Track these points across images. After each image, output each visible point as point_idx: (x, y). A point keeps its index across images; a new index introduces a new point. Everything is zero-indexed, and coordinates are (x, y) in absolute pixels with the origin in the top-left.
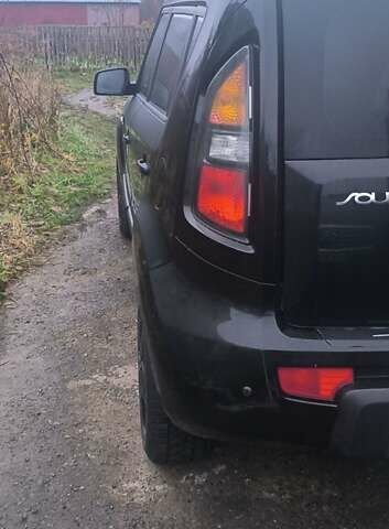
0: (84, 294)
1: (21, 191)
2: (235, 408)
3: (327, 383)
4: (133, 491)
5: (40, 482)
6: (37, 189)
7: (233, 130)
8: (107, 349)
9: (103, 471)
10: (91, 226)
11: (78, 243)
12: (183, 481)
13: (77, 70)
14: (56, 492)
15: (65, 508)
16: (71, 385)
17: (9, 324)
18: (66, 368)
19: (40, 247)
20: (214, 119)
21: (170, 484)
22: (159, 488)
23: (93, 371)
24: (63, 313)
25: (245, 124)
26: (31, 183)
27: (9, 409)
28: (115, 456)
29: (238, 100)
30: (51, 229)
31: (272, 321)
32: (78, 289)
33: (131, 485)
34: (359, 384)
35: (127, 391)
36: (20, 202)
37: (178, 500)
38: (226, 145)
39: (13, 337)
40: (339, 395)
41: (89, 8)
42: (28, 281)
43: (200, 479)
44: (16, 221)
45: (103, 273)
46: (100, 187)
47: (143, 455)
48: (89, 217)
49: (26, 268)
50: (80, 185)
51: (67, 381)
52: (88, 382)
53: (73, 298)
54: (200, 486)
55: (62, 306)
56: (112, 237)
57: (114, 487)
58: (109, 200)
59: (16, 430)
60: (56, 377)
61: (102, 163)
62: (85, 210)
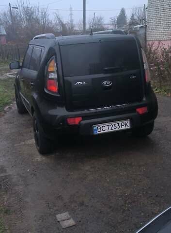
3: (77, 121)
7: (53, 72)
10: (8, 112)
11: (6, 116)
20: (49, 70)
23: (21, 142)
25: (55, 71)
29: (53, 66)
31: (65, 108)
34: (83, 120)
35: (31, 144)
38: (52, 75)
40: (79, 123)
46: (7, 101)
48: (7, 110)
51: (14, 145)
52: (20, 144)
56: (16, 114)
58: (12, 104)
60: (11, 145)
61: (6, 94)
62: (5, 108)
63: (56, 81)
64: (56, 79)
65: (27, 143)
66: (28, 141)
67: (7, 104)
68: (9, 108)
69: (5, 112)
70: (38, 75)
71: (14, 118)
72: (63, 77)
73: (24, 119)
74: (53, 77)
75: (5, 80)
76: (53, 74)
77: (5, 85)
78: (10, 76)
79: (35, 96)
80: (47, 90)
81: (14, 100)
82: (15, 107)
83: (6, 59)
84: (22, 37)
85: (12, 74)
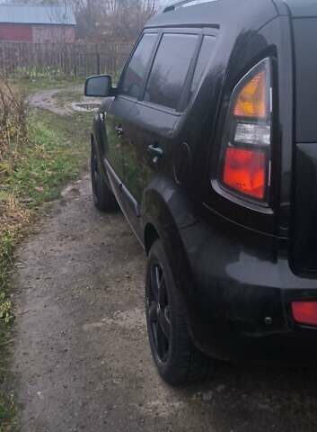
0: (78, 255)
1: (7, 174)
2: (258, 334)
4: (156, 408)
5: (80, 404)
6: (20, 173)
8: (108, 299)
9: (129, 393)
10: (70, 202)
11: (63, 215)
12: (194, 398)
13: (28, 78)
14: (95, 411)
15: (105, 423)
16: (86, 327)
17: (23, 281)
18: (79, 313)
19: (34, 219)
20: (238, 112)
21: (184, 402)
22: (177, 404)
23: (101, 316)
24: (64, 270)
26: (15, 168)
27: (40, 347)
28: (136, 382)
30: (39, 205)
32: (72, 252)
33: (153, 403)
35: (133, 330)
36: (8, 183)
37: (193, 413)
39: (29, 290)
41: (34, 28)
42: (30, 246)
43: (208, 396)
44: (10, 198)
45: (89, 239)
46: (70, 171)
47: (157, 379)
48: (67, 195)
49: (26, 235)
50: (54, 170)
51: (82, 324)
52: (99, 325)
53: (70, 258)
54: (208, 402)
55: (63, 266)
56: (89, 210)
57: (140, 405)
58: (79, 181)
59: (50, 364)
60: (72, 322)
61: (67, 152)
62: (62, 190)
63: (261, 155)
64: (264, 148)
65: (121, 323)
66: (123, 315)
67: (68, 179)
68: (73, 190)
69: (63, 203)
70: (186, 126)
71: (83, 221)
72: (294, 143)
73: (108, 228)
74: (248, 138)
75: (67, 118)
76: (249, 127)
77: (67, 130)
78: (79, 109)
79: (168, 194)
80: (222, 183)
81: (85, 169)
82: (86, 188)
83: (72, 73)
84: (105, 33)
85: (82, 106)
